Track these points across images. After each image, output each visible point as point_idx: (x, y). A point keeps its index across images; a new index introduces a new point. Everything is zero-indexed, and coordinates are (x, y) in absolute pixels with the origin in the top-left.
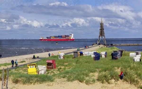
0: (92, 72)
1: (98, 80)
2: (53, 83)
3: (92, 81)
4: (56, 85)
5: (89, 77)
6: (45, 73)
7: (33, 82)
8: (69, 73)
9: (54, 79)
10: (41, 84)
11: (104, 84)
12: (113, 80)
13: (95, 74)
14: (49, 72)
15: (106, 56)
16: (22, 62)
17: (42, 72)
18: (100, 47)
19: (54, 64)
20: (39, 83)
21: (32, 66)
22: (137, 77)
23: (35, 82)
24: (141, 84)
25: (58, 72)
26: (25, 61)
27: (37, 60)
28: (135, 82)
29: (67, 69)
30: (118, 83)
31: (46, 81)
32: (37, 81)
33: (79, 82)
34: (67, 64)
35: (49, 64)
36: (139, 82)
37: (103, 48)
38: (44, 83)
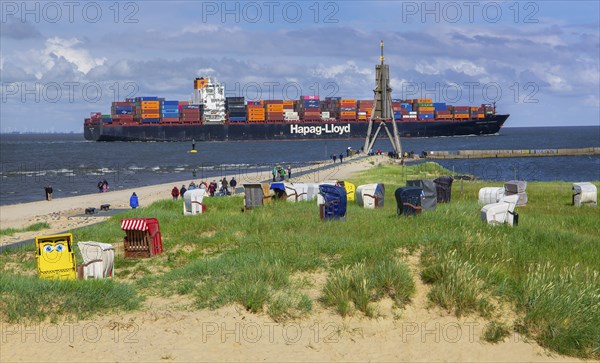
0: (305, 269)
1: (324, 301)
2: (135, 313)
3: (300, 307)
4: (147, 323)
5: (287, 291)
6: (110, 273)
7: (49, 313)
8: (206, 274)
9: (143, 299)
10: (83, 319)
11: (347, 318)
12: (386, 303)
13: (316, 275)
14: (130, 269)
15: (378, 201)
16: (34, 228)
17: (96, 271)
18: (373, 163)
19: (153, 235)
20: (74, 316)
21: (53, 244)
22: (483, 289)
23: (60, 312)
24: (499, 316)
25: (167, 269)
26: (45, 226)
27: (100, 219)
28: (478, 307)
29: (208, 257)
30: (405, 312)
31: (106, 307)
32: (68, 307)
33: (244, 312)
34: (209, 235)
35: (132, 236)
36: (492, 308)
37: (384, 170)
38: (95, 316)
